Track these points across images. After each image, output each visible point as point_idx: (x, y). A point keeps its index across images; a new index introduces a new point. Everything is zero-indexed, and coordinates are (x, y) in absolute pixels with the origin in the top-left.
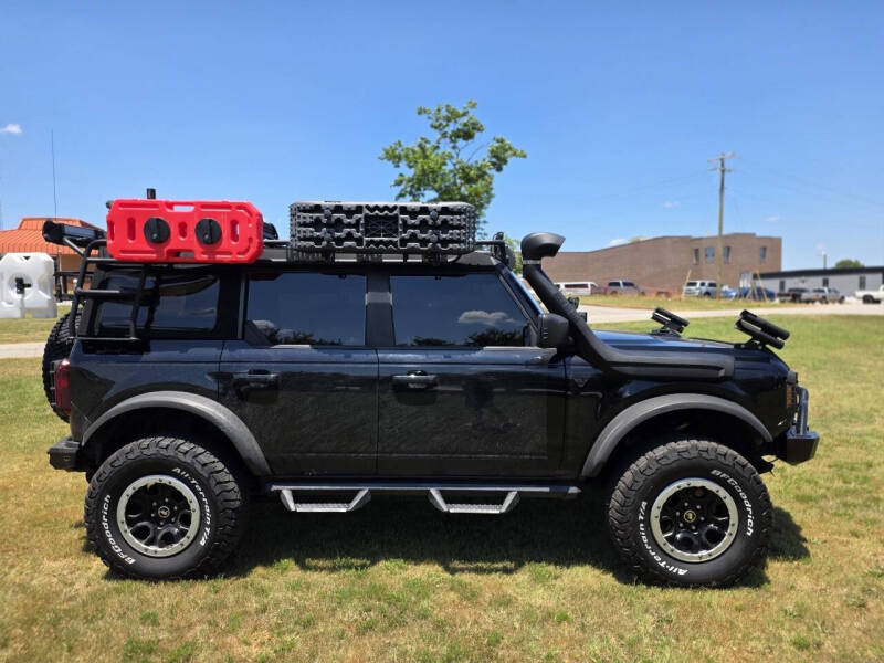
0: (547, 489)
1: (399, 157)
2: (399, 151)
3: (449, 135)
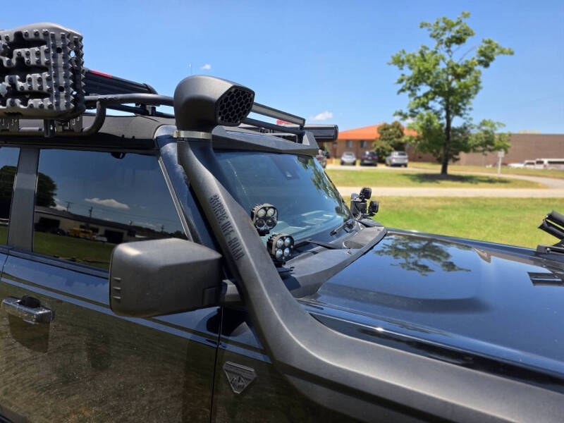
1: (403, 62)
2: (403, 57)
3: (444, 41)
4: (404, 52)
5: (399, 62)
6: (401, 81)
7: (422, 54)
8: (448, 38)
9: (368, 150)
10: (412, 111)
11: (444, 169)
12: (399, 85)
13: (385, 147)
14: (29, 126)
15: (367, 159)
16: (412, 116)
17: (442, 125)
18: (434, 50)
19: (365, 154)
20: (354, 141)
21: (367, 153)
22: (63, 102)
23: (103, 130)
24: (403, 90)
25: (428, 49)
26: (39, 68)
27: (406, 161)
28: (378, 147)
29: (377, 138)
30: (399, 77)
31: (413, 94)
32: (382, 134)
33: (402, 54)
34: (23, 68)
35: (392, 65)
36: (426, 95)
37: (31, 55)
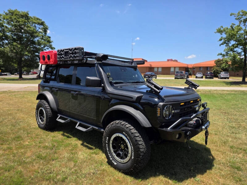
0: (97, 128)
1: (222, 31)
2: (222, 29)
3: (242, 21)
4: (222, 27)
5: (220, 31)
6: (221, 40)
7: (232, 27)
8: (244, 20)
9: (209, 71)
10: (227, 53)
11: (244, 79)
12: (220, 41)
13: (219, 70)
14: (76, 62)
15: (208, 75)
16: (227, 55)
17: (242, 59)
18: (239, 25)
19: (207, 73)
20: (203, 67)
21: (209, 73)
22: (81, 58)
23: (87, 62)
24: (222, 44)
25: (235, 25)
26: (78, 53)
27: (228, 76)
28: (215, 70)
29: (214, 66)
30: (220, 38)
31: (227, 45)
32: (217, 64)
33: (221, 28)
34: (76, 53)
35: (217, 33)
36: (233, 45)
37: (77, 51)
